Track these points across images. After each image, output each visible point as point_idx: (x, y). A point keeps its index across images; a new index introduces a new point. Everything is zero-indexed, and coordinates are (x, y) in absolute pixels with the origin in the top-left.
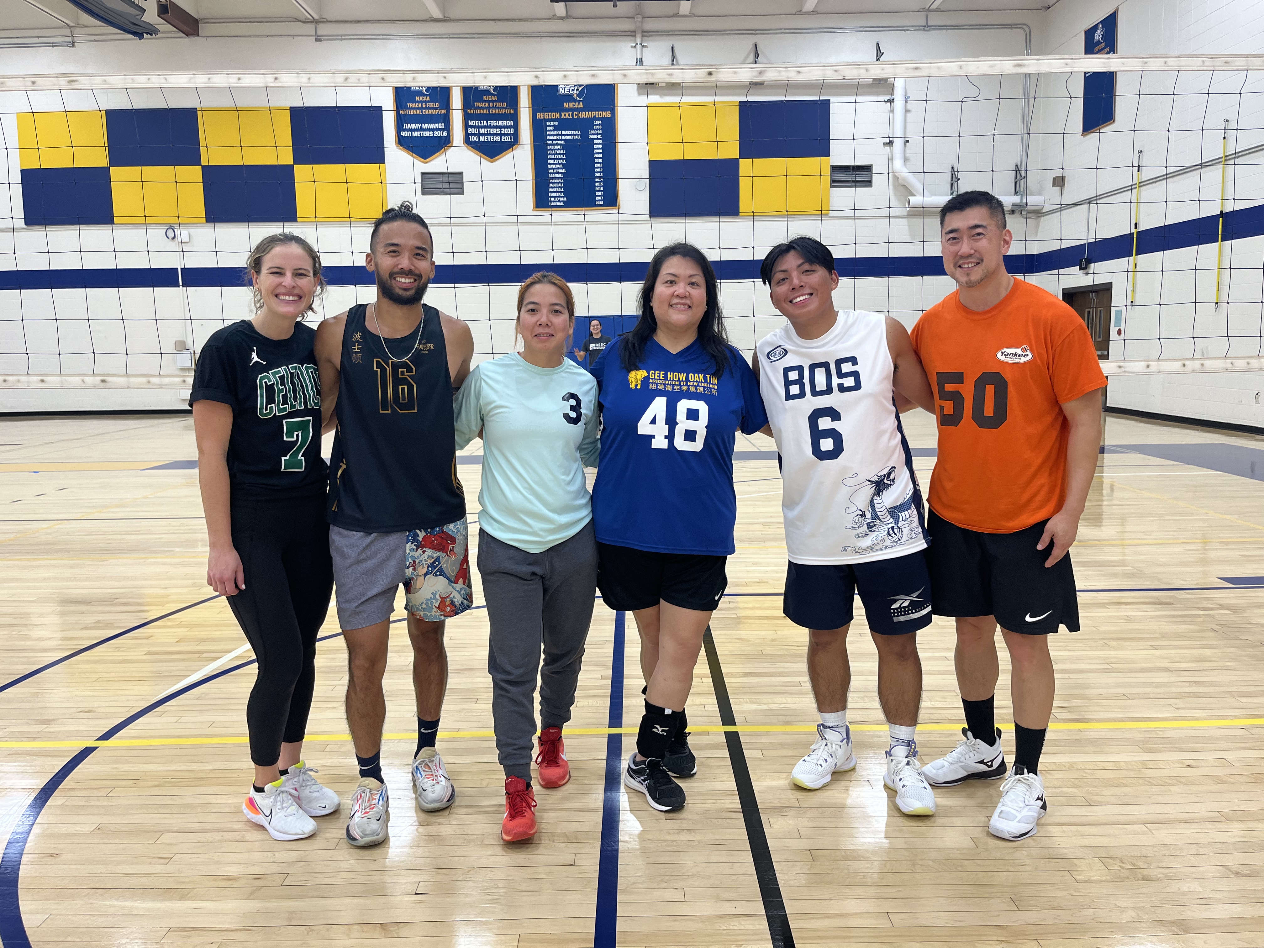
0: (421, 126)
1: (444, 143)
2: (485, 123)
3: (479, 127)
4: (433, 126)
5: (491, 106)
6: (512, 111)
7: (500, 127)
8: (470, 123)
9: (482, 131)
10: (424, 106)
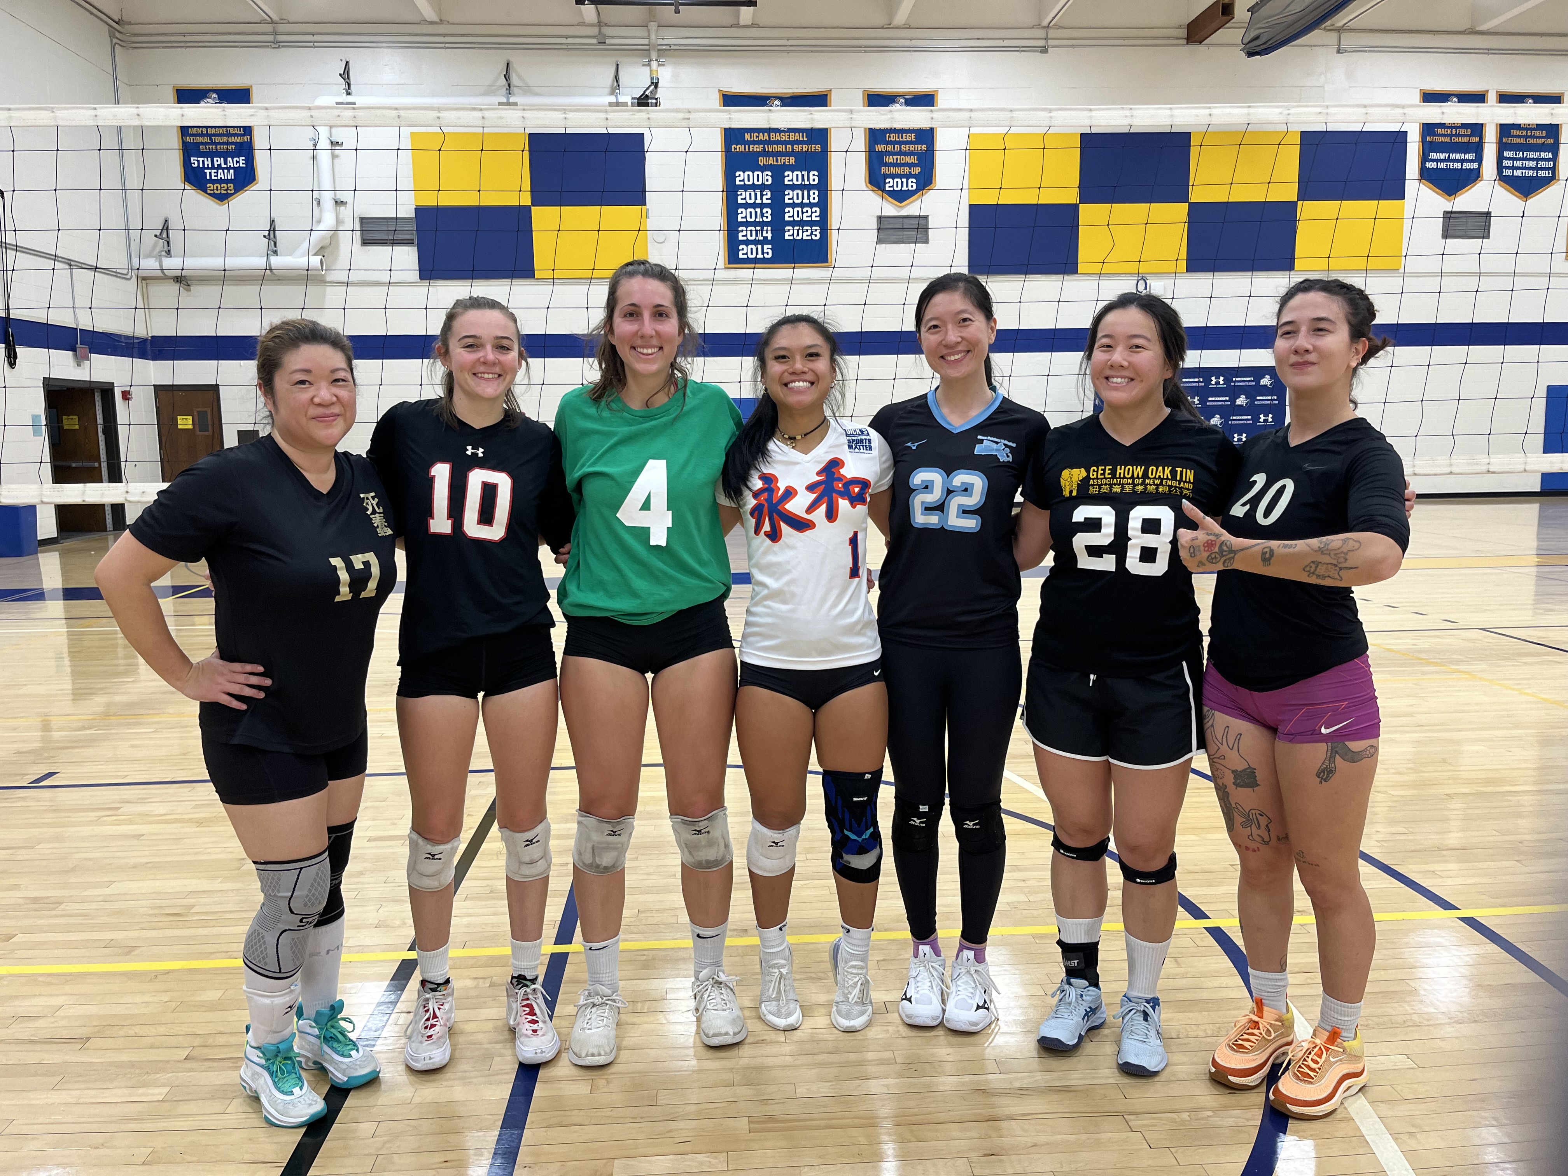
0: (1449, 156)
1: (1472, 177)
2: (1521, 155)
3: (1513, 159)
4: (1462, 156)
5: (1529, 134)
6: (1552, 141)
7: (1537, 160)
8: (1506, 154)
9: (1517, 164)
10: (1454, 132)
